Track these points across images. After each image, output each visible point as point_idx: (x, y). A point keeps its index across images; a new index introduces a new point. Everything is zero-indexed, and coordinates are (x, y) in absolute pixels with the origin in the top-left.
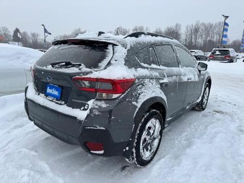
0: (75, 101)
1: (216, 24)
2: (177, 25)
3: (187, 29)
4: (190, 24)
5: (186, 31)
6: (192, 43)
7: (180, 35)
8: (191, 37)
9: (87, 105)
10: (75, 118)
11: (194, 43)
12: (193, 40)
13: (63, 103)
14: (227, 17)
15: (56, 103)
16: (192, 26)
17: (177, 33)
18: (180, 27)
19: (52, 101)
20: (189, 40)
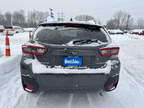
0: (98, 63)
1: (44, 13)
2: (21, 11)
3: (29, 14)
4: (30, 11)
5: (28, 15)
6: (33, 23)
7: (24, 17)
8: (32, 19)
9: (105, 65)
10: (103, 74)
11: (34, 22)
12: (33, 21)
13: (86, 67)
14: (52, 10)
15: (78, 69)
16: (31, 12)
17: (22, 16)
18: (24, 12)
19: (73, 68)
20: (31, 21)
